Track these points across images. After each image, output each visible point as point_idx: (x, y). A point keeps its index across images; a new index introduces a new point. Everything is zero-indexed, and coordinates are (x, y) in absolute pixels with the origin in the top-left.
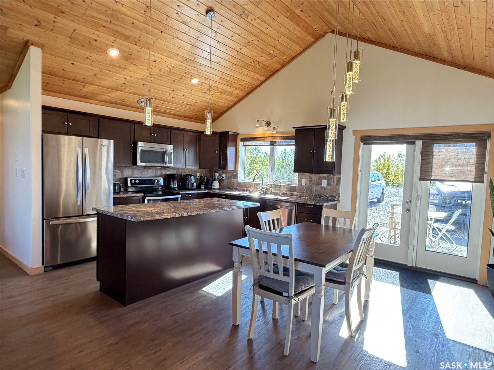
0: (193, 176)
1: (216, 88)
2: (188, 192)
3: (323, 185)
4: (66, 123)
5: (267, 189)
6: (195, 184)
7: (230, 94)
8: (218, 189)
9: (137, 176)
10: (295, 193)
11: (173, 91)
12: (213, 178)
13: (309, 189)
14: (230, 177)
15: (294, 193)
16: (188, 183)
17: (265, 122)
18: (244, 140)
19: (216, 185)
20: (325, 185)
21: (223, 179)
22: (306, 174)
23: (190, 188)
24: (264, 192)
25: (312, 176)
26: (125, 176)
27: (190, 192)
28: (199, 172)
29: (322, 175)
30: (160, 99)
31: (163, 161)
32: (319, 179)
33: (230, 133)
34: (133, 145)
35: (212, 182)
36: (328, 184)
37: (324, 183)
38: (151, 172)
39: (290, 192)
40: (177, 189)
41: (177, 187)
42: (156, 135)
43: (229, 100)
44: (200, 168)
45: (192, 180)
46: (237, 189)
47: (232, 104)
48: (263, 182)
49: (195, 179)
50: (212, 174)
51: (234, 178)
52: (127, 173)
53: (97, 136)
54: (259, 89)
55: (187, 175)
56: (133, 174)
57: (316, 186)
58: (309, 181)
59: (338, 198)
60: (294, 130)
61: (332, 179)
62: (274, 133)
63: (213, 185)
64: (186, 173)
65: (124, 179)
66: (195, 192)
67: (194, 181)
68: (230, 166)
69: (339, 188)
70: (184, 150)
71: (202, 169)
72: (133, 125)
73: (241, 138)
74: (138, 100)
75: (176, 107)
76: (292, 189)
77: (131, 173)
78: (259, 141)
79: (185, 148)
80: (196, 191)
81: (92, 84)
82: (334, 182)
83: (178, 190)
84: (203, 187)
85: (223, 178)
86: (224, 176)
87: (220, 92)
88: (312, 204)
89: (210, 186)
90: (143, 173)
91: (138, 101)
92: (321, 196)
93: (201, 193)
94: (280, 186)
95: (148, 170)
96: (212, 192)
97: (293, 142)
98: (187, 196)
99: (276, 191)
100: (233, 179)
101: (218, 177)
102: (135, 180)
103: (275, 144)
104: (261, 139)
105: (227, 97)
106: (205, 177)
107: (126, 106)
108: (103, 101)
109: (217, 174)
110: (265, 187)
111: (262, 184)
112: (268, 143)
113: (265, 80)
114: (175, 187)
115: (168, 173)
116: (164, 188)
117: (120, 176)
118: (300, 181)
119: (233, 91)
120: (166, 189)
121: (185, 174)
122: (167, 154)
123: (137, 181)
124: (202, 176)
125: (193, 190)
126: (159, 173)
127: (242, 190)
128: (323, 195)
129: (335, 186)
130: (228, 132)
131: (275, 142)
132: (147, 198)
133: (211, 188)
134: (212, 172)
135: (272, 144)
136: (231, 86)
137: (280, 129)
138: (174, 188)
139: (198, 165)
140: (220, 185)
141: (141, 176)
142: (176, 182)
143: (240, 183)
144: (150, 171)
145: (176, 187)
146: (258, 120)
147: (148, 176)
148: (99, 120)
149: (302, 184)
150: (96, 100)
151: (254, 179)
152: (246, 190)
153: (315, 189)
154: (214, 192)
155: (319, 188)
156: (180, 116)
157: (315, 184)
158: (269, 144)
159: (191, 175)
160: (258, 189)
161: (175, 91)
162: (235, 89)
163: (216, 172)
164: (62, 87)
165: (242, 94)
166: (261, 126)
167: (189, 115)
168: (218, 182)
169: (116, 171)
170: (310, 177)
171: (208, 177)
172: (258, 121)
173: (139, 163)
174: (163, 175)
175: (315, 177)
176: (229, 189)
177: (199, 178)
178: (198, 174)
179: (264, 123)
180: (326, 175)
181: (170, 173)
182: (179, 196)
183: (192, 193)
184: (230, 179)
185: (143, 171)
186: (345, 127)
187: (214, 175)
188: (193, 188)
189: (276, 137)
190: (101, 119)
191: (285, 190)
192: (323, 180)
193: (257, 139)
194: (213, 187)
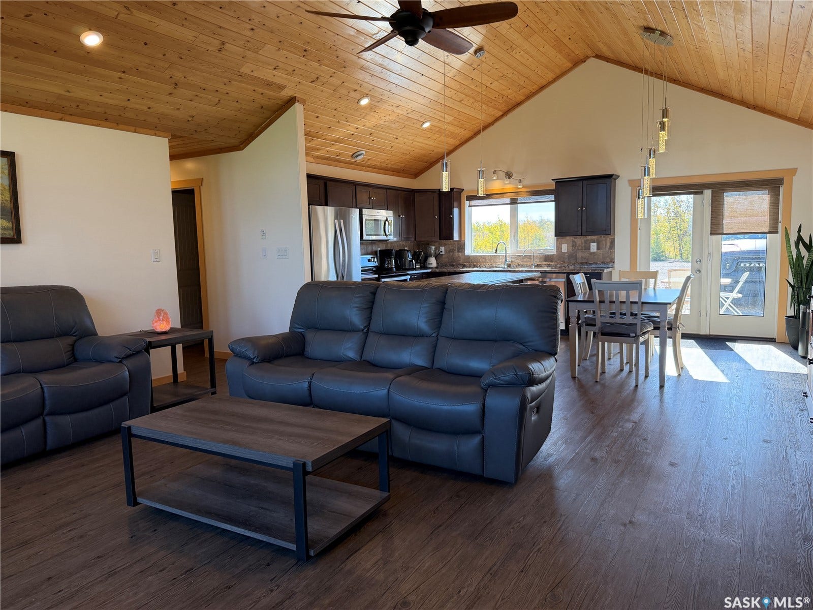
0: (409, 251)
2: (415, 272)
3: (592, 251)
5: (512, 261)
6: (414, 261)
7: (455, 137)
8: (436, 268)
11: (397, 138)
12: (427, 253)
13: (573, 257)
14: (452, 251)
15: (551, 263)
18: (469, 198)
19: (433, 262)
20: (595, 250)
22: (568, 238)
23: (406, 267)
24: (508, 265)
25: (576, 240)
29: (589, 237)
32: (585, 242)
33: (454, 190)
35: (425, 259)
36: (598, 248)
37: (594, 247)
39: (546, 263)
42: (375, 198)
43: (451, 145)
44: (415, 240)
45: (410, 257)
46: (464, 267)
48: (506, 254)
51: (458, 252)
55: (401, 250)
57: (582, 252)
58: (573, 246)
59: (612, 264)
60: (554, 183)
61: (604, 242)
62: (519, 187)
63: (428, 262)
64: (398, 248)
68: (456, 237)
69: (613, 252)
70: (399, 216)
73: (466, 196)
76: (548, 259)
79: (400, 214)
82: (606, 245)
83: (396, 270)
84: (418, 266)
85: (441, 252)
86: (443, 249)
87: (446, 135)
89: (425, 264)
92: (590, 264)
94: (531, 256)
97: (552, 197)
98: (413, 277)
99: (525, 264)
100: (456, 253)
101: (434, 251)
103: (518, 202)
104: (498, 196)
106: (422, 252)
107: (338, 161)
109: (433, 247)
112: (508, 200)
113: (502, 116)
118: (559, 248)
119: (460, 133)
127: (472, 266)
128: (592, 263)
129: (607, 249)
131: (518, 199)
134: (424, 244)
135: (514, 202)
136: (461, 127)
137: (528, 181)
139: (413, 236)
142: (393, 260)
143: (469, 257)
145: (394, 266)
148: (326, 183)
149: (563, 251)
151: (496, 250)
153: (580, 256)
155: (586, 254)
157: (580, 250)
158: (510, 202)
159: (407, 250)
163: (429, 244)
166: (498, 179)
168: (434, 258)
170: (573, 241)
172: (495, 172)
175: (579, 241)
179: (503, 175)
180: (595, 237)
182: (409, 277)
183: (418, 273)
184: (452, 253)
186: (619, 176)
187: (428, 248)
188: (411, 267)
189: (521, 193)
190: (328, 182)
191: (538, 261)
192: (592, 244)
193: (493, 196)
194: (429, 266)
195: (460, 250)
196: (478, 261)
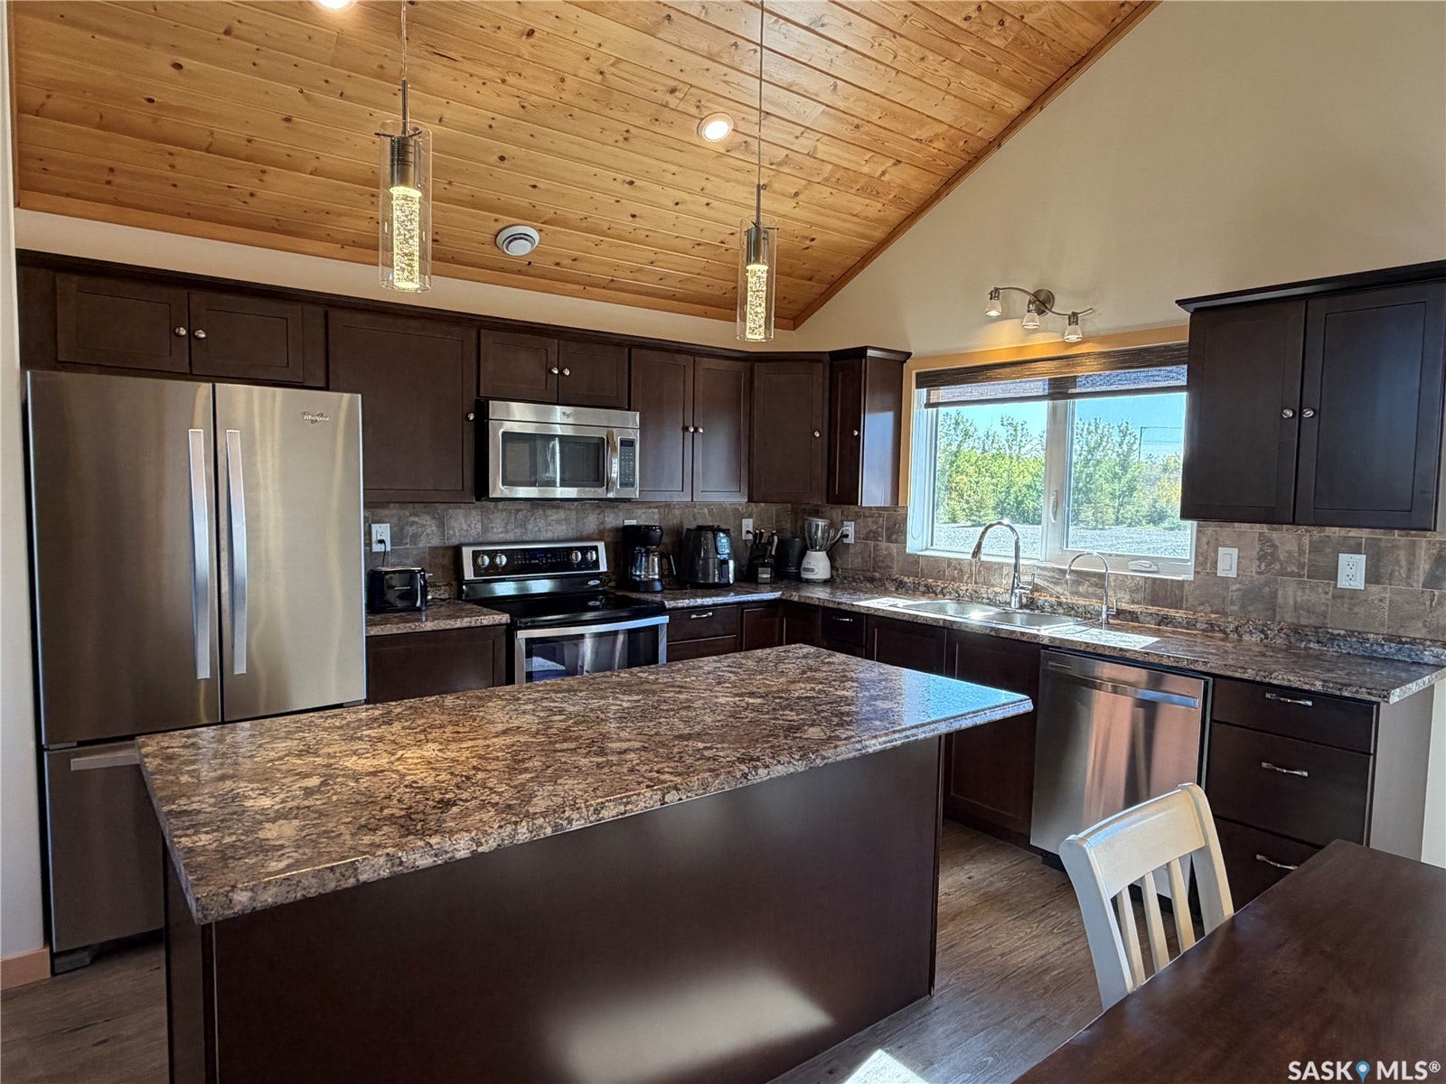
0: (723, 531)
1: (808, 162)
2: (699, 601)
3: (1343, 583)
4: (183, 332)
5: (1036, 588)
6: (731, 564)
7: (871, 188)
8: (825, 582)
9: (502, 537)
10: (1179, 614)
11: (631, 183)
12: (805, 538)
13: (1261, 599)
14: (873, 536)
15: (1172, 612)
16: (706, 559)
17: (1028, 298)
18: (930, 380)
19: (818, 564)
20: (1359, 584)
21: (846, 541)
22: (1243, 527)
23: (711, 581)
24: (1024, 600)
25: (1275, 535)
26: (454, 541)
27: (708, 601)
28: (750, 516)
29: (1335, 532)
30: (584, 224)
31: (599, 478)
32: (1316, 548)
33: (870, 353)
34: (472, 417)
35: (802, 555)
36: (1374, 577)
37: (1352, 571)
38: (558, 522)
39: (1153, 609)
40: (658, 586)
41: (658, 580)
42: (567, 372)
43: (866, 218)
44: (751, 500)
45: (720, 550)
46: (901, 588)
47: (879, 234)
48: (1017, 557)
49: (732, 545)
50: (800, 523)
51: (889, 540)
52: (465, 527)
53: (322, 384)
54: (996, 156)
55: (700, 528)
56: (485, 530)
57: (1299, 583)
58: (1261, 558)
60: (1184, 316)
61: (1403, 556)
62: (1073, 338)
63: (805, 564)
64: (701, 522)
65: (450, 553)
66: (732, 598)
67: (727, 551)
68: (873, 491)
70: (685, 429)
71: (762, 504)
72: (474, 334)
73: (917, 374)
74: (494, 231)
75: (653, 257)
76: (1161, 593)
77: (479, 526)
78: (1002, 379)
79: (689, 422)
80: (737, 594)
81: (290, 165)
82: (1412, 566)
83: (662, 590)
84: (765, 575)
85: (847, 536)
86: (850, 528)
87: (827, 179)
88: (1306, 687)
89: (793, 570)
90: (530, 527)
91: (497, 236)
92: (1333, 638)
93: (753, 602)
94: (1101, 576)
95: (549, 512)
96: (796, 599)
97: (1180, 374)
98: (694, 616)
99: (1081, 602)
100: (884, 544)
101: (823, 533)
102: (493, 555)
103: (1072, 391)
104: (1008, 370)
105: (859, 204)
106: (773, 535)
107: (454, 261)
108: (355, 244)
109: (821, 523)
110: (1029, 579)
111: (1016, 566)
112: (1039, 387)
113: (1028, 111)
114: (654, 580)
115: (628, 522)
116: (610, 581)
117: (436, 542)
118: (1205, 558)
119: (883, 173)
120: (618, 587)
121: (693, 526)
122: (614, 449)
123: (503, 560)
124: (761, 534)
125: (723, 587)
126: (591, 522)
127: (922, 589)
128: (1342, 632)
129: (1418, 587)
130: (865, 349)
131: (1073, 380)
132: (522, 635)
133: (799, 581)
134: (803, 513)
135: (1060, 390)
136: (874, 148)
137: (1104, 320)
138: (647, 586)
139: (745, 489)
140: (833, 567)
141: (520, 539)
142: (657, 559)
143: (915, 559)
144: (554, 515)
145: (657, 577)
146: (997, 289)
147: (549, 535)
148: (326, 316)
149: (1221, 573)
150: (329, 238)
151: (979, 546)
152: (942, 592)
153: (1292, 603)
154: (808, 601)
155: (1317, 596)
156: (673, 297)
157: (1292, 574)
158: (1046, 392)
159: (715, 530)
160: (993, 586)
161: (638, 183)
162: (892, 161)
163: (817, 513)
164: (175, 185)
165: (921, 185)
166: (1004, 316)
167: (708, 291)
168: (823, 554)
169: (416, 519)
170: (1264, 541)
171: (788, 535)
172: (995, 294)
173: (498, 489)
174: (610, 530)
175: (1289, 540)
176: (868, 585)
177: (750, 537)
178: (748, 524)
179: (1021, 301)
180: (1360, 534)
181: (634, 522)
182: (664, 620)
183: (715, 606)
184: (872, 543)
185: (526, 520)
187: (810, 524)
188: (723, 581)
189: (1078, 360)
190: (334, 313)
191: (1127, 597)
192: (1344, 558)
193: (990, 373)
194: (806, 575)
195: (894, 537)
196: (940, 576)
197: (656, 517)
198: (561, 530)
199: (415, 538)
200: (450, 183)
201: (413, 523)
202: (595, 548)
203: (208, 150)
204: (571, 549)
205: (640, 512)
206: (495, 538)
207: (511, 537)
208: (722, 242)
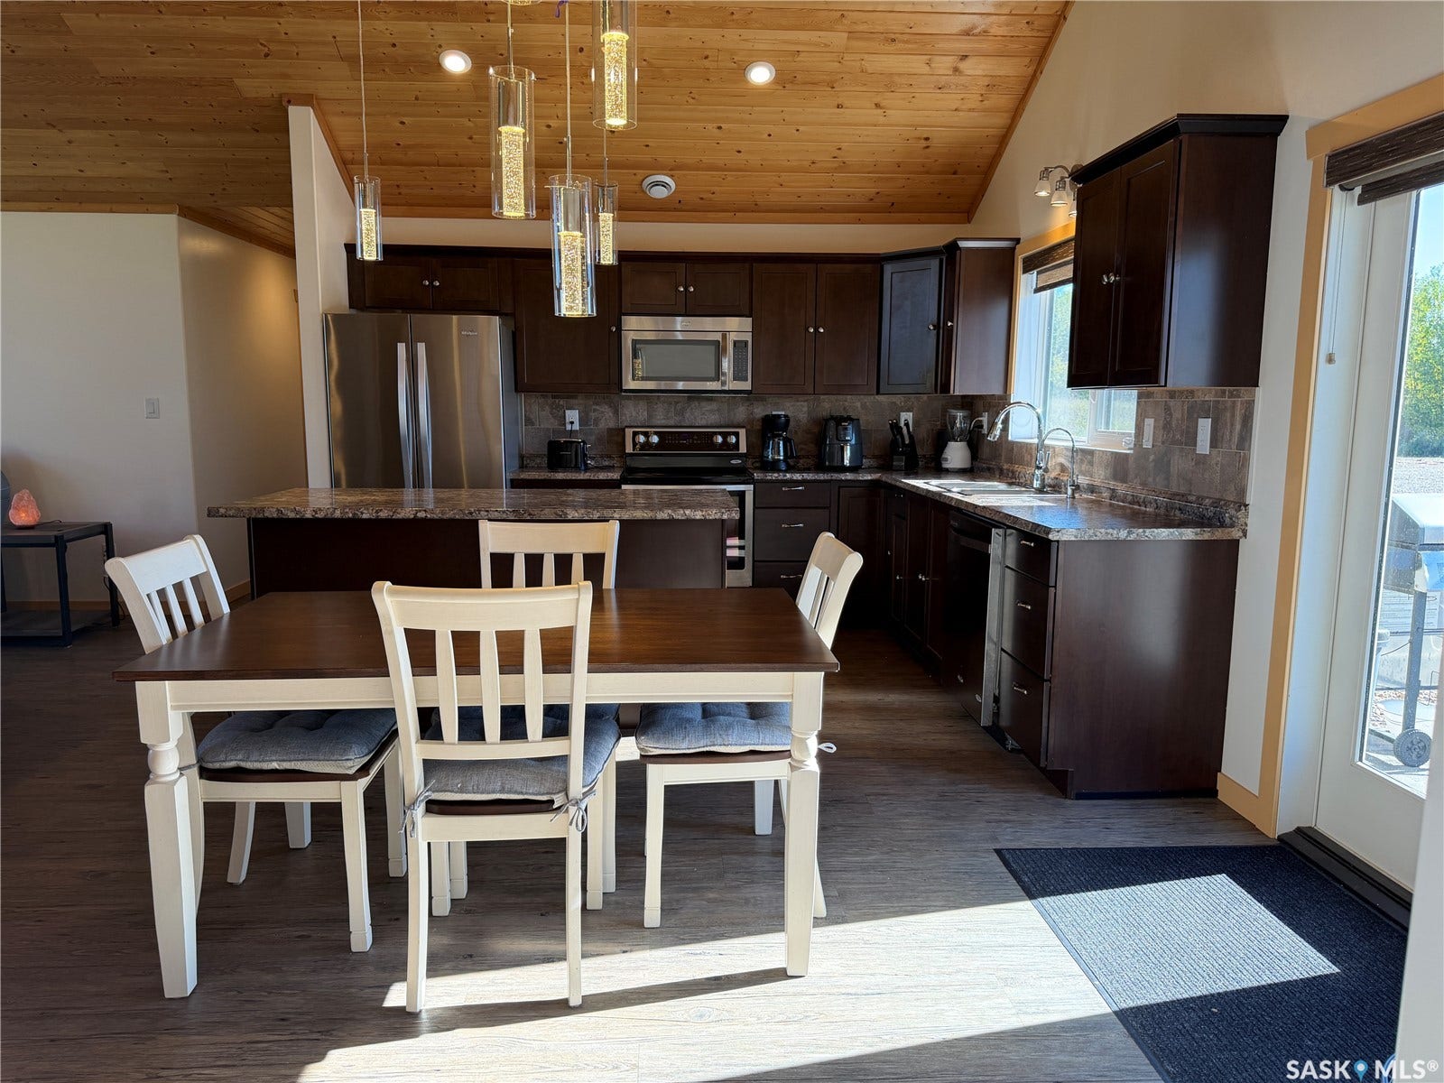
2: (789, 476)
3: (1199, 448)
4: (427, 283)
9: (663, 422)
11: (720, 128)
15: (1120, 486)
16: (830, 446)
17: (1068, 174)
18: (1029, 264)
20: (1206, 449)
21: (982, 432)
23: (835, 463)
25: (1171, 403)
26: (622, 424)
27: (798, 476)
28: (910, 410)
30: (703, 165)
32: (1190, 414)
34: (613, 329)
35: (944, 446)
36: (1214, 443)
38: (711, 411)
39: (1112, 484)
40: (783, 467)
41: (783, 461)
43: (972, 110)
44: (880, 392)
45: (841, 437)
46: (1001, 472)
50: (945, 413)
52: (634, 414)
56: (650, 416)
58: (1164, 428)
61: (1228, 416)
63: (945, 454)
65: (618, 433)
70: (806, 329)
73: (1023, 260)
74: (638, 182)
75: (779, 180)
76: (1118, 467)
77: (645, 413)
79: (810, 323)
82: (1233, 427)
84: (898, 462)
85: (982, 426)
86: (984, 419)
90: (687, 415)
91: (641, 185)
93: (847, 481)
101: (961, 424)
102: (647, 435)
105: (951, 100)
109: (962, 414)
114: (779, 460)
116: (749, 461)
117: (612, 424)
118: (1139, 431)
122: (728, 350)
123: (655, 439)
126: (741, 413)
130: (958, 242)
139: (873, 383)
140: (972, 457)
142: (781, 442)
144: (707, 406)
145: (782, 458)
146: (1046, 169)
147: (703, 422)
149: (1145, 444)
153: (1176, 469)
155: (1187, 463)
157: (1178, 442)
161: (724, 127)
162: (957, 58)
164: (432, 189)
165: (1009, 69)
168: (965, 443)
169: (598, 407)
170: (1166, 408)
172: (1044, 175)
173: (629, 383)
174: (756, 419)
175: (1179, 406)
176: (988, 474)
178: (907, 417)
180: (1211, 396)
182: (747, 487)
183: (807, 481)
185: (685, 408)
187: (950, 415)
190: (516, 261)
192: (1201, 425)
194: (946, 465)
197: (805, 409)
198: (713, 419)
199: (596, 421)
200: (588, 155)
201: (595, 410)
202: (737, 435)
203: (439, 165)
204: (716, 433)
205: (788, 404)
206: (659, 423)
207: (672, 423)
208: (835, 157)
